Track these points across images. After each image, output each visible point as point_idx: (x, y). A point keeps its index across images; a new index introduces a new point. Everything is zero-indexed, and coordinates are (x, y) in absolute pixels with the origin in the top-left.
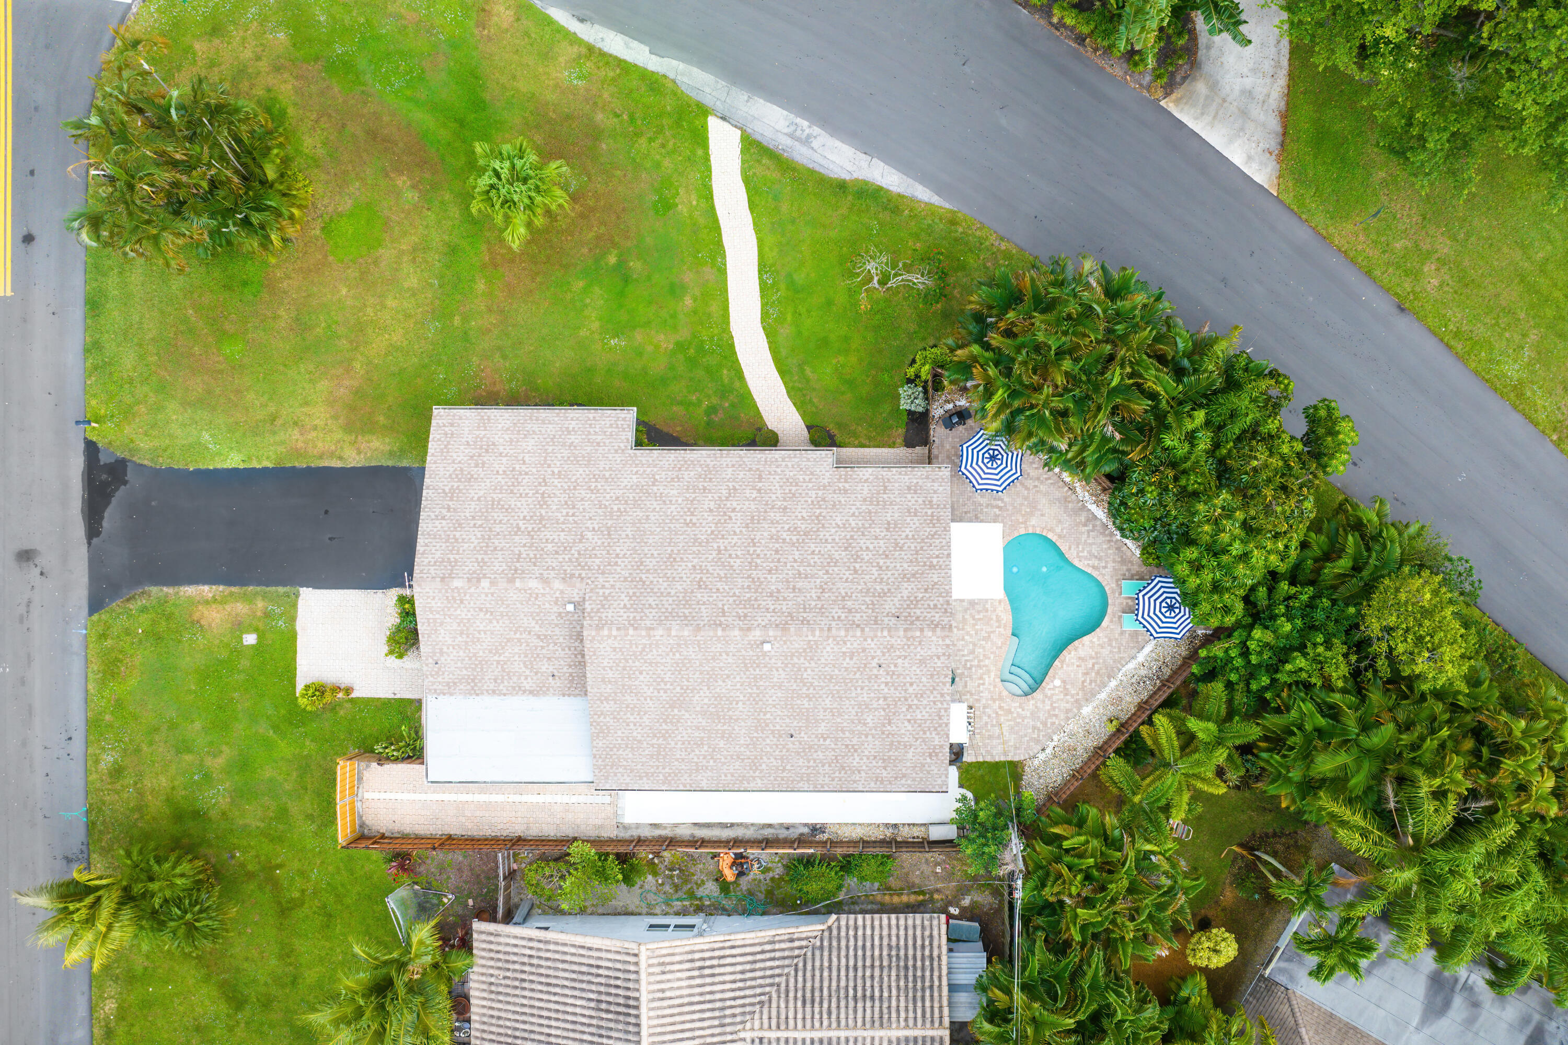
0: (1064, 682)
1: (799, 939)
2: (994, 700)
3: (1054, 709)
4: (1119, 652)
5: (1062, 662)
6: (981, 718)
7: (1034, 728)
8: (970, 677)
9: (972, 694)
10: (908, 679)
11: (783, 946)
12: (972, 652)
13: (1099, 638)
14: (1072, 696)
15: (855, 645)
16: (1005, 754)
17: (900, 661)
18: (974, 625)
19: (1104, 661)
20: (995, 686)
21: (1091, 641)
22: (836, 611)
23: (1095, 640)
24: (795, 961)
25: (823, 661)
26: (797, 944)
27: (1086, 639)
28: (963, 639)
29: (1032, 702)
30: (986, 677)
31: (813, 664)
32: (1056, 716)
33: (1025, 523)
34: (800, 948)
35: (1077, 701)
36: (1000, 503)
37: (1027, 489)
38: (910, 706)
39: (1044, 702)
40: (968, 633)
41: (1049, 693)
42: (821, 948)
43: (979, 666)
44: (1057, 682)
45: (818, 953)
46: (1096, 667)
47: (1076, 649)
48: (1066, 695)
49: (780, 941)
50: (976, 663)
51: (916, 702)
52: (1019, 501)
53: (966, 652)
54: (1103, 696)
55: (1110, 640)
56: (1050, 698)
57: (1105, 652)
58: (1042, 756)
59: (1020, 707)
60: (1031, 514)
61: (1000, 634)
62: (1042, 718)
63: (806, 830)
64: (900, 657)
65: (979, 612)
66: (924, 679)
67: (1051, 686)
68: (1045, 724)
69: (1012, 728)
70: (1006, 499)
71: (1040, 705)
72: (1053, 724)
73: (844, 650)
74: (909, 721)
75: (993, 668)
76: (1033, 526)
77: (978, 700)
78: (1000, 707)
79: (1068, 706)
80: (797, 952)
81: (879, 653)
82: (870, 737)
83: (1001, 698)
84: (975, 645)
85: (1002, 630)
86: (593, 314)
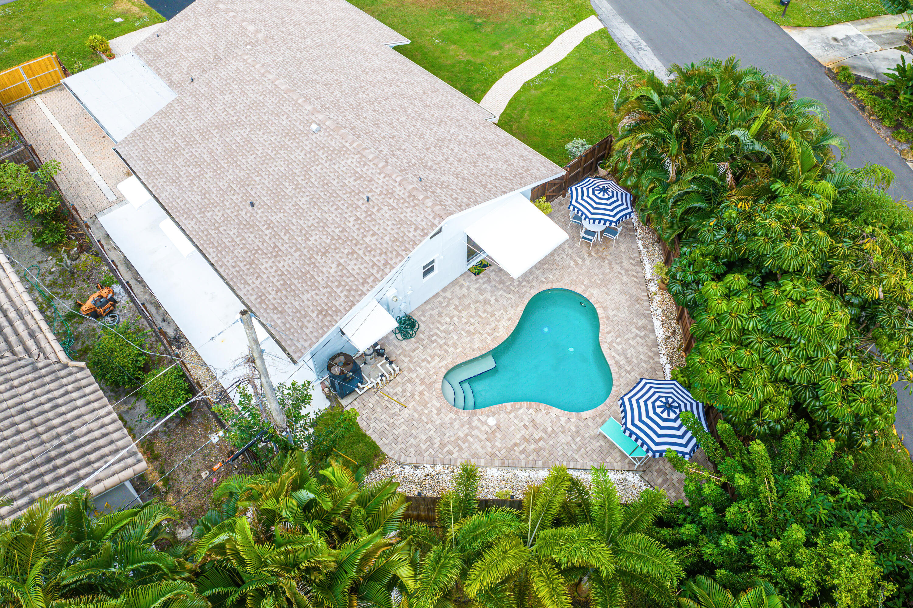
0: (498, 426)
1: (37, 343)
2: (423, 382)
3: (465, 440)
4: (577, 451)
5: (514, 409)
6: (396, 385)
7: (430, 439)
8: (425, 348)
9: (411, 361)
10: (375, 229)
11: (21, 328)
12: (448, 332)
13: (568, 420)
14: (493, 447)
15: (369, 173)
16: (382, 435)
17: (386, 208)
18: (471, 316)
19: (553, 446)
20: (436, 373)
21: (558, 417)
22: (384, 149)
23: (563, 419)
24: (8, 354)
25: (336, 167)
26: (30, 343)
27: (555, 411)
28: (451, 318)
29: (452, 415)
30: (437, 359)
31: (327, 165)
32: (461, 449)
33: (587, 287)
34: (27, 350)
35: (493, 455)
36: (580, 261)
37: (612, 269)
38: (354, 252)
39: (462, 426)
40: (460, 318)
41: (475, 423)
42: (36, 369)
43: (441, 347)
44: (492, 421)
45: (28, 368)
46: (542, 443)
47: (537, 410)
48: (488, 440)
49: (26, 324)
50: (442, 342)
51: (361, 252)
52: (597, 271)
53: (442, 328)
54: (523, 475)
55: (577, 432)
56: (472, 428)
57: (564, 439)
58: (408, 470)
59: (438, 409)
60: (599, 286)
61: (484, 340)
62: (446, 438)
63: (171, 333)
64: (389, 205)
65: (485, 311)
66: (387, 238)
67: (483, 418)
68: (443, 445)
69: (411, 419)
70: (587, 262)
71: (456, 425)
72: (450, 453)
73: (358, 170)
74: (339, 264)
75: (450, 358)
76: (592, 294)
77: (410, 370)
78: (421, 393)
79: (481, 452)
80: (19, 349)
81: (378, 191)
82: (296, 255)
83: (430, 387)
84: (455, 329)
85: (489, 338)
86: (442, 28)
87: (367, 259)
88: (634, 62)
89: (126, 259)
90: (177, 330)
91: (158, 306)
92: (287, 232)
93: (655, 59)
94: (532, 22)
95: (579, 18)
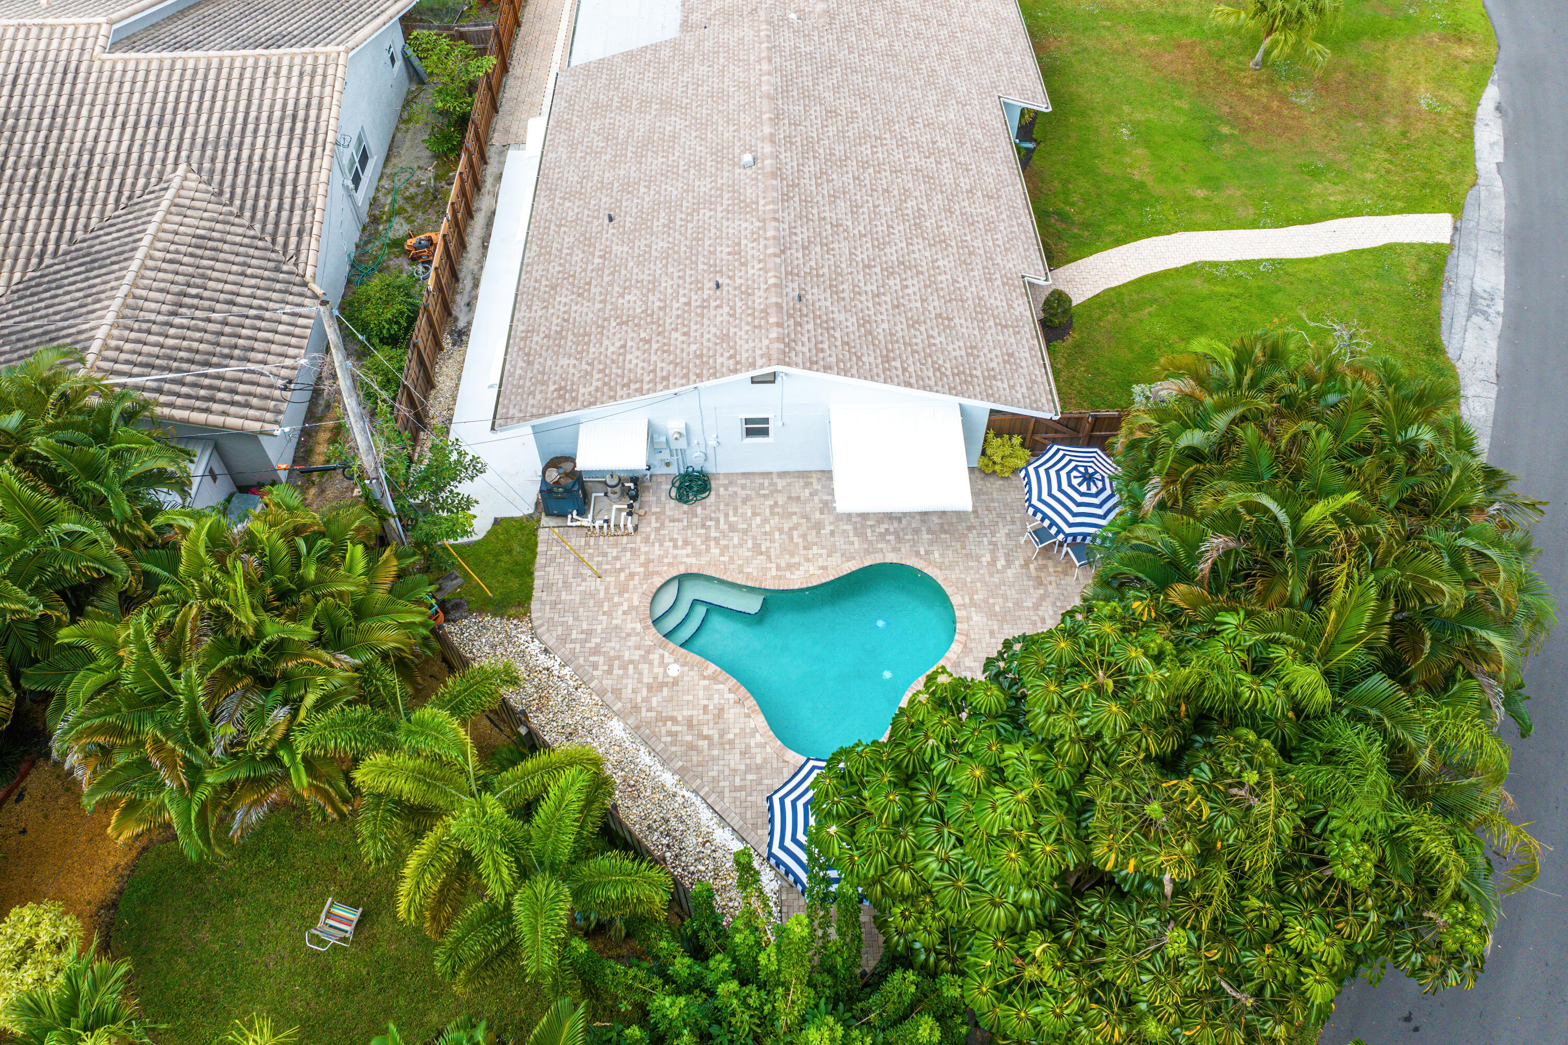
0: (675, 682)
1: (299, 244)
2: (645, 565)
3: (624, 667)
4: (735, 789)
5: (714, 678)
6: (616, 545)
7: (589, 633)
8: (689, 526)
9: (657, 530)
10: (693, 327)
11: (296, 219)
12: (732, 528)
13: (763, 746)
14: (646, 700)
15: (750, 252)
16: (548, 587)
17: (726, 309)
18: (781, 531)
19: (714, 759)
20: (670, 565)
21: (755, 730)
22: (802, 234)
23: (758, 738)
24: (268, 238)
25: (725, 224)
26: (293, 240)
27: (759, 721)
28: (755, 514)
29: (639, 627)
30: (689, 549)
31: (719, 215)
32: (610, 671)
33: (973, 603)
34: (286, 245)
35: (636, 708)
36: (1001, 563)
37: (1036, 607)
38: (648, 342)
39: (638, 648)
40: (765, 521)
41: (655, 657)
42: (278, 270)
43: (707, 538)
44: (674, 670)
45: (271, 265)
46: (704, 744)
47: (738, 702)
48: (650, 687)
49: (303, 217)
50: (713, 534)
51: (655, 346)
52: (1012, 593)
53: (732, 519)
54: (645, 758)
55: (759, 768)
56: (645, 659)
57: (734, 760)
58: (534, 647)
59: (631, 608)
60: (991, 615)
61: (765, 570)
62: (607, 647)
63: (461, 324)
64: (733, 308)
65: (804, 536)
66: (693, 347)
67: (668, 658)
68: (596, 651)
69: (592, 595)
70: (1010, 573)
71: (633, 640)
72: (595, 666)
73: (744, 242)
74: (624, 346)
75: (704, 560)
76: (969, 619)
77: (646, 540)
78: (632, 575)
79: (627, 693)
80: (281, 240)
81: (738, 281)
82: (598, 306)
83: (648, 575)
84: (745, 532)
85: (774, 572)
86: (1152, 115)
87: (654, 358)
88: (1444, 327)
89: (494, 213)
90: (470, 324)
91: (476, 285)
92: (612, 274)
93: (1493, 345)
94: (1316, 174)
95: (1414, 205)
